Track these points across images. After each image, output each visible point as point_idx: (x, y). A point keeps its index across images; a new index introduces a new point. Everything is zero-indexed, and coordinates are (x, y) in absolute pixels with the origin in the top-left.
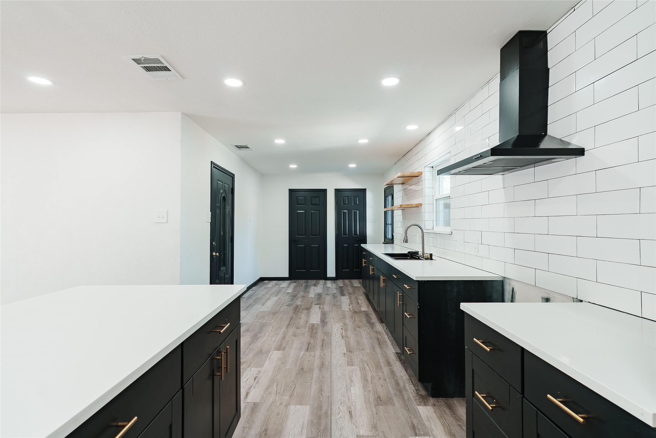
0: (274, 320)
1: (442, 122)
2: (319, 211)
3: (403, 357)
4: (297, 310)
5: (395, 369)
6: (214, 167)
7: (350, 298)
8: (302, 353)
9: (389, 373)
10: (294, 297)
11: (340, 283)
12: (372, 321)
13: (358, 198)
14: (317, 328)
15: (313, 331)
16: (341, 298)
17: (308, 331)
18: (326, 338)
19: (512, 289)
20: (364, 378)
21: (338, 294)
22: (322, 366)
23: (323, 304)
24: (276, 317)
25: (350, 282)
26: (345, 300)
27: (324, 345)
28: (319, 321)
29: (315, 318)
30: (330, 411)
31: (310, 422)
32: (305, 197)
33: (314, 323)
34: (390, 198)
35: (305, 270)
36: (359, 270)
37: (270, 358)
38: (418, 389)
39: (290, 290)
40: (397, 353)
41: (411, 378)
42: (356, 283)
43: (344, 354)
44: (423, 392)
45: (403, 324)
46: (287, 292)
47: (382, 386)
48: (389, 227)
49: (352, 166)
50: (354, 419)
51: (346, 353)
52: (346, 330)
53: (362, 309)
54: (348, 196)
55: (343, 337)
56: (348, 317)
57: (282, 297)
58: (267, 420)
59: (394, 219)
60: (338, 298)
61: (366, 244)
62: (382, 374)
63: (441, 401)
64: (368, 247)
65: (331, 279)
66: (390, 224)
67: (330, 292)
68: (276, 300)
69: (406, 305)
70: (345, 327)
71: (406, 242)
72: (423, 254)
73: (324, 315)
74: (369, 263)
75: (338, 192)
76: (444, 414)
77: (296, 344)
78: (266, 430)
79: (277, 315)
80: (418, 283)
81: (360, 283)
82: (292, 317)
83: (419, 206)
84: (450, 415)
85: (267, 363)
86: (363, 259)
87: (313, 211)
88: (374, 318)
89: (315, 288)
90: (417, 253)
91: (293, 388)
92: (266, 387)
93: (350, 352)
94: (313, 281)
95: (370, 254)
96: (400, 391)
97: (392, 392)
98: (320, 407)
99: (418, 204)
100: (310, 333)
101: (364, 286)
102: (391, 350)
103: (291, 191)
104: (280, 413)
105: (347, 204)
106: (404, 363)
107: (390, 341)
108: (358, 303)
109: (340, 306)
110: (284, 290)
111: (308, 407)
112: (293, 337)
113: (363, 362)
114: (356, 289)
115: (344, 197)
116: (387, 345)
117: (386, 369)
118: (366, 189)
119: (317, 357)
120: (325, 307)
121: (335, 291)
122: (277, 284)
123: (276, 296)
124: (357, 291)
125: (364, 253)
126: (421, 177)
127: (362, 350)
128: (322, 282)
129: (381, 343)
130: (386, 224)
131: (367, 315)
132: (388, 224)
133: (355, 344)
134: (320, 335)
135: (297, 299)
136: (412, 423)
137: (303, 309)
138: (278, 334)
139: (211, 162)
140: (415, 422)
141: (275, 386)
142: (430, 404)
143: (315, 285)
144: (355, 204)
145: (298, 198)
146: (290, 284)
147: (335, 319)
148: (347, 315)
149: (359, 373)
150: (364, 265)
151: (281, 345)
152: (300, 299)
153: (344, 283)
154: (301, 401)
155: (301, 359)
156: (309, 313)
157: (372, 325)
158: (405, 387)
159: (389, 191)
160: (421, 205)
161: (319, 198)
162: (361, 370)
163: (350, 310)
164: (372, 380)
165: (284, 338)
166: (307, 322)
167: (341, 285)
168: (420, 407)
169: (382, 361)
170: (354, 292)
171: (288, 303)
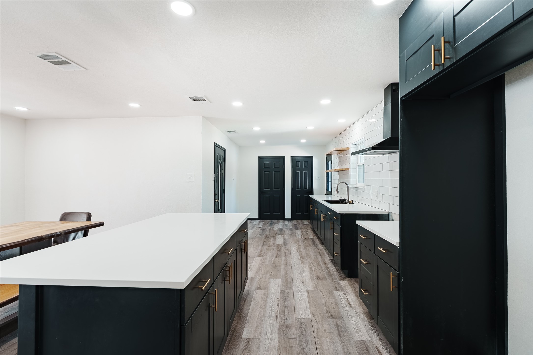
0: (253, 242)
1: (361, 118)
2: (280, 172)
3: (334, 261)
4: (267, 237)
5: (329, 266)
6: (216, 146)
7: (302, 231)
8: (274, 258)
9: (325, 268)
10: (264, 230)
11: (295, 222)
12: (316, 244)
13: (307, 163)
14: (281, 247)
15: (279, 248)
16: (295, 231)
17: (276, 248)
18: (287, 251)
19: (392, 218)
20: (311, 270)
21: (294, 229)
22: (286, 264)
23: (284, 234)
24: (254, 240)
25: (302, 221)
26: (298, 233)
27: (286, 255)
28: (282, 243)
29: (279, 241)
30: (292, 281)
31: (282, 285)
32: (270, 162)
33: (279, 244)
34: (330, 163)
35: (270, 213)
36: (308, 213)
37: (255, 260)
38: (341, 275)
39: (261, 226)
40: (331, 259)
41: (338, 270)
42: (306, 222)
43: (299, 259)
44: (343, 276)
45: (334, 240)
46: (259, 227)
47: (321, 273)
48: (329, 183)
49: (303, 141)
50: (305, 285)
51: (300, 259)
52: (300, 248)
53: (310, 237)
54: (300, 162)
55: (298, 251)
56: (301, 242)
57: (256, 230)
58: (259, 284)
59: (332, 178)
60: (294, 231)
61: (313, 195)
62: (321, 268)
63: (353, 279)
64: (314, 197)
65: (288, 219)
66: (330, 181)
67: (288, 227)
68: (252, 231)
69: (335, 229)
70: (299, 247)
71: (337, 193)
72: (348, 200)
73: (285, 240)
74: (315, 207)
75: (293, 158)
76: (353, 284)
77: (269, 254)
78: (260, 287)
79: (255, 239)
80: (341, 215)
81: (308, 222)
82: (265, 241)
83: (347, 170)
84: (357, 285)
85: (254, 262)
86: (311, 205)
87: (276, 172)
88: (317, 242)
89: (278, 225)
90: (345, 200)
91: (271, 273)
92: (256, 272)
93: (302, 258)
94: (275, 221)
95: (315, 201)
96: (331, 275)
97: (326, 275)
98: (287, 280)
99: (346, 169)
100: (277, 249)
101: (311, 224)
102: (327, 258)
103: (260, 158)
104: (266, 281)
105: (299, 166)
106: (335, 264)
107: (327, 254)
108: (307, 234)
109: (295, 236)
110: (256, 226)
111: (280, 280)
112: (267, 251)
113: (310, 263)
114: (306, 226)
115: (297, 162)
116: (325, 256)
117: (323, 266)
118: (313, 156)
119: (282, 260)
120: (285, 236)
121: (291, 227)
122: (251, 222)
123: (252, 229)
124: (306, 227)
125: (311, 201)
126: (349, 150)
127: (310, 258)
128: (282, 221)
129: (321, 255)
130: (327, 181)
131: (313, 240)
132: (329, 181)
133: (305, 255)
134: (283, 250)
135: (266, 231)
136: (336, 287)
137: (271, 237)
138: (258, 249)
139: (215, 143)
140: (337, 287)
141: (261, 271)
142: (347, 280)
143: (277, 223)
144: (305, 166)
145: (265, 163)
146: (260, 222)
147: (292, 242)
148: (300, 240)
149: (307, 267)
150: (311, 209)
151: (261, 254)
152: (268, 231)
153: (297, 222)
154: (276, 277)
155: (274, 260)
156: (275, 239)
157: (316, 246)
158: (333, 274)
159: (329, 159)
160: (348, 169)
161: (279, 163)
162: (308, 266)
163: (302, 238)
164: (315, 270)
165: (262, 251)
166: (274, 243)
167: (296, 223)
168: (341, 281)
169: (321, 263)
170: (304, 227)
171: (261, 233)
